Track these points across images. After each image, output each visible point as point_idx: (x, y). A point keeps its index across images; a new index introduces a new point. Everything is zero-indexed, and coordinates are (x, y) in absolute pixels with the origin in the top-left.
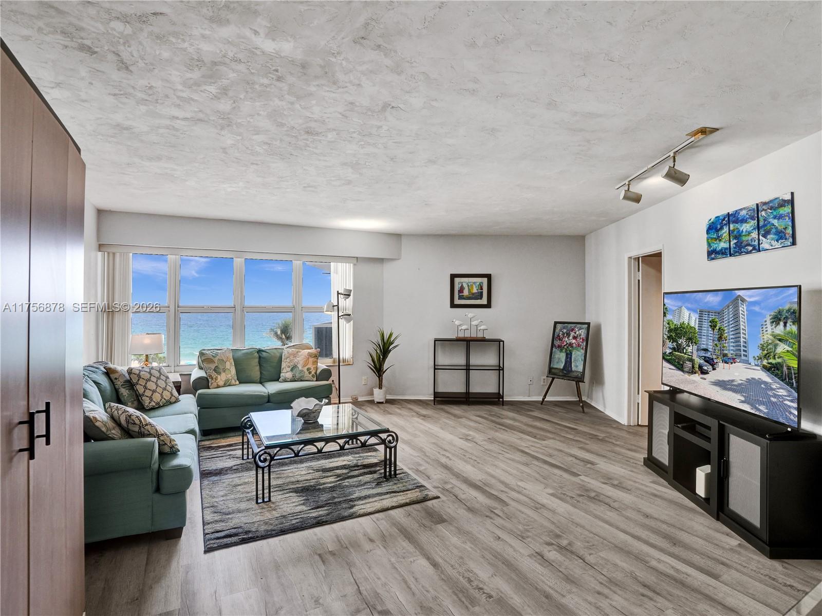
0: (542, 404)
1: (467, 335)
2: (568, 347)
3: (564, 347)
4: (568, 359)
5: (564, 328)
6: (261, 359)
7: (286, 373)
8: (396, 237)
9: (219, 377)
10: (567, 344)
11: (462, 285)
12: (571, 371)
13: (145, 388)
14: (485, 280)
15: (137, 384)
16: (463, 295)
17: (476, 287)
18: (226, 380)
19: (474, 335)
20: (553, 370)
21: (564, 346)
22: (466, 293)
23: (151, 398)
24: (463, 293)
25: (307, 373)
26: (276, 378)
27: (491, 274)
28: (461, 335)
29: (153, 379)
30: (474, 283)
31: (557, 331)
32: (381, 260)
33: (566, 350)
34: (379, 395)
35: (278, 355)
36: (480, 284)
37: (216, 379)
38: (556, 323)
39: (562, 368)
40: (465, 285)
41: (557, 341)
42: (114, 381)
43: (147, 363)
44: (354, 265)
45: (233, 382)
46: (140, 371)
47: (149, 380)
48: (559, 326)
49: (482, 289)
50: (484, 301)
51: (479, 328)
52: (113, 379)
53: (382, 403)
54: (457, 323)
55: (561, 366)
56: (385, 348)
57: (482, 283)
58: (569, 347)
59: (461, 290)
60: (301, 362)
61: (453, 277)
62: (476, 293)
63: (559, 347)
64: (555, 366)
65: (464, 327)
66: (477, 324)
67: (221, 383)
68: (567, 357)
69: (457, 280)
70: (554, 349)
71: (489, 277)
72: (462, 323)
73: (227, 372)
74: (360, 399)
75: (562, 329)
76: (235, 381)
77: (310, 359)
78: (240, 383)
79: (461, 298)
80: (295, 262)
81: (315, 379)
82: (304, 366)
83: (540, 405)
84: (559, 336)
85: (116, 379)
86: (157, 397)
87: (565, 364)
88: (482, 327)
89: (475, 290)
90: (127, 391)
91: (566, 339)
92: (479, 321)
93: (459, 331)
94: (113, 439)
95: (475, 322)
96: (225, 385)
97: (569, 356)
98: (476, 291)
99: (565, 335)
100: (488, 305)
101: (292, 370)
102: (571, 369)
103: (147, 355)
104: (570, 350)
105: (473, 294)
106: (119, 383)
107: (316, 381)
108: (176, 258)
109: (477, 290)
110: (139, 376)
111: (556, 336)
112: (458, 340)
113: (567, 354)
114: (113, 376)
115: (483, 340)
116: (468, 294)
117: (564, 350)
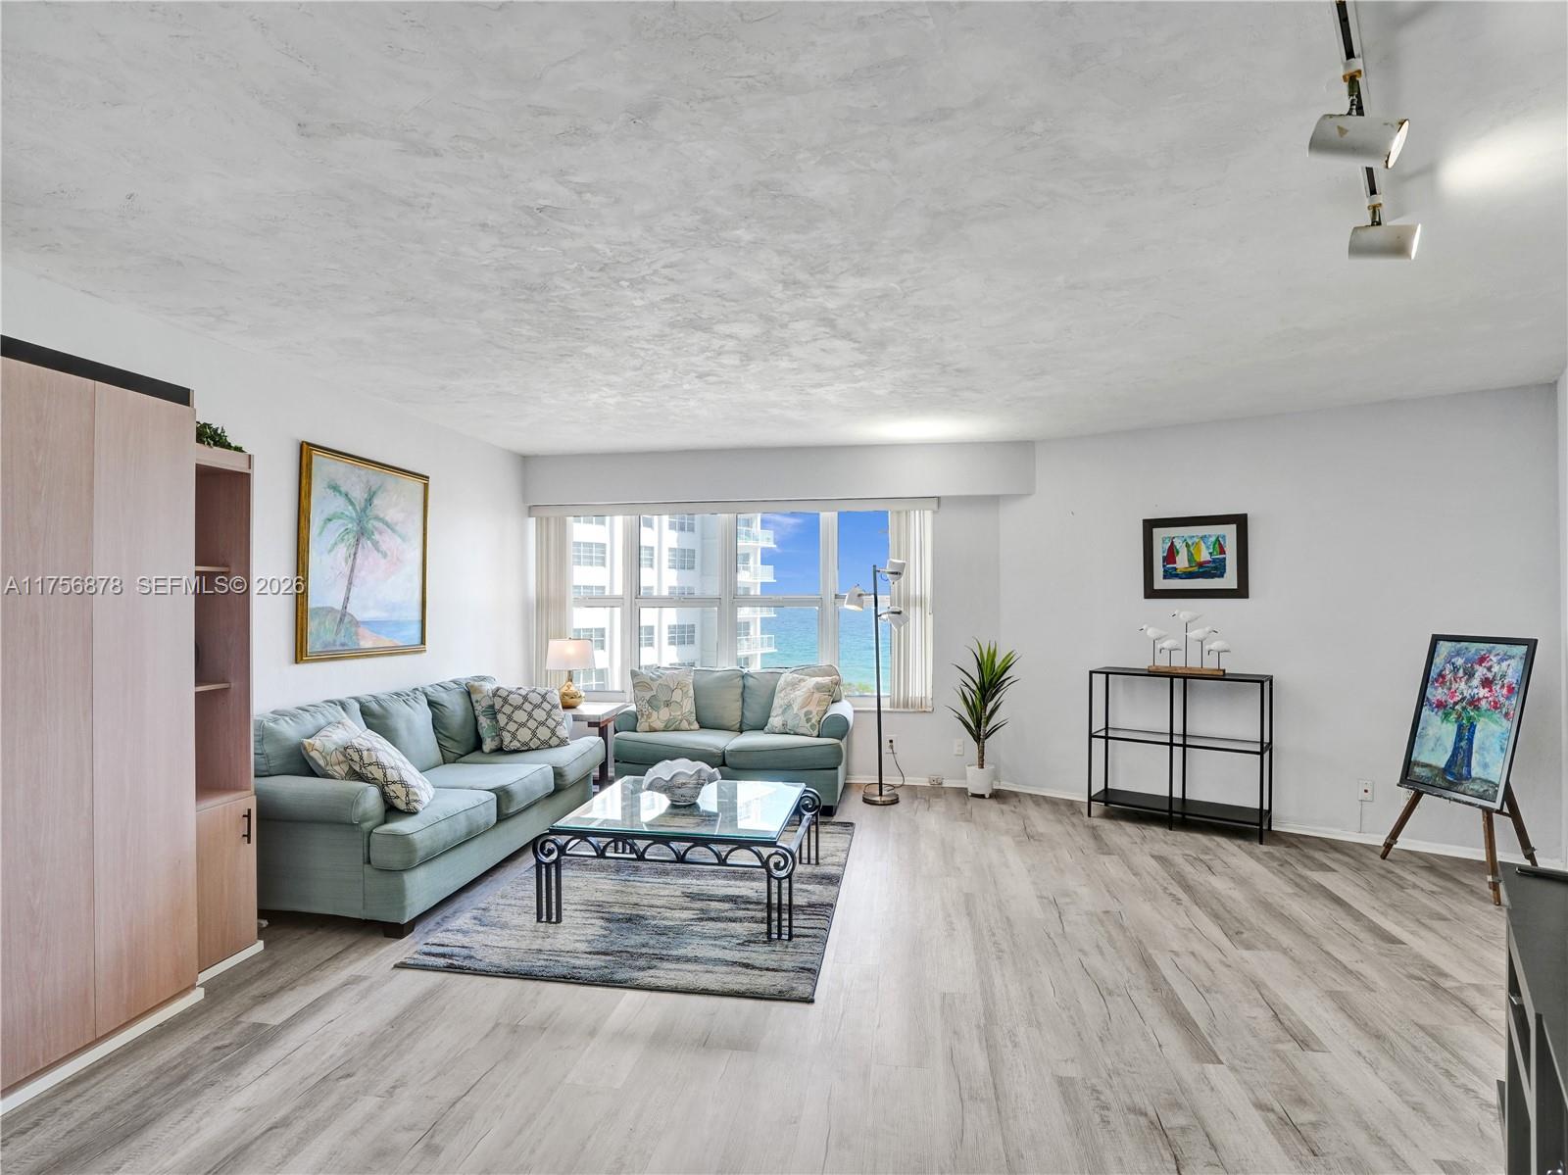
0: (1384, 857)
1: (1178, 662)
2: (1464, 708)
3: (1453, 708)
4: (1463, 744)
5: (1458, 654)
6: (746, 689)
7: (775, 721)
8: (1022, 449)
9: (655, 714)
10: (1463, 699)
11: (1172, 543)
12: (1469, 777)
13: (510, 718)
14: (1230, 532)
15: (499, 711)
16: (1175, 569)
17: (1208, 548)
18: (669, 720)
19: (1194, 663)
20: (1417, 770)
21: (1456, 703)
22: (1182, 563)
23: (514, 736)
24: (1175, 563)
25: (804, 719)
26: (760, 727)
27: (1246, 515)
28: (1162, 662)
29: (528, 707)
30: (1203, 538)
31: (1438, 661)
32: (993, 501)
33: (1460, 716)
34: (976, 780)
35: (773, 683)
36: (1217, 539)
37: (649, 716)
38: (1436, 640)
39: (1442, 765)
40: (1179, 544)
41: (1436, 688)
42: (475, 704)
43: (570, 683)
44: (934, 512)
45: (685, 725)
46: (510, 693)
47: (519, 708)
48: (1444, 648)
49: (1222, 552)
50: (1230, 581)
51: (1206, 648)
52: (474, 701)
53: (982, 796)
54: (1151, 633)
55: (1441, 760)
56: (989, 683)
57: (1224, 537)
58: (1469, 708)
59: (1171, 555)
60: (799, 701)
61: (1150, 525)
62: (1209, 562)
63: (1441, 705)
64: (1423, 759)
65: (1167, 644)
66: (1201, 636)
67: (659, 725)
68: (1459, 737)
69: (1159, 534)
70: (1425, 712)
71: (1241, 522)
72: (1164, 633)
73: (673, 706)
74: (947, 784)
75: (1453, 657)
76: (690, 724)
77: (815, 695)
78: (701, 727)
79: (1169, 574)
80: (823, 515)
81: (816, 733)
82: (802, 708)
83: (1378, 858)
84: (1441, 675)
85: (477, 702)
86: (524, 735)
87: (1453, 756)
88: (1216, 645)
89: (1204, 555)
90: (488, 721)
91: (1463, 685)
92: (1207, 629)
93: (1205, 653)
94: (332, 777)
95: (1196, 632)
96: (666, 730)
97: (1465, 735)
98: (1208, 558)
99: (1461, 673)
100: (1241, 591)
101: (783, 713)
102: (1469, 772)
103: (570, 672)
104: (1470, 718)
105: (1201, 565)
106: (479, 708)
107: (818, 736)
108: (631, 520)
109: (1211, 554)
110: (505, 700)
111: (1433, 674)
112: (1153, 674)
113: (1460, 728)
114: (474, 697)
115: (1221, 677)
116: (1187, 565)
117: (1453, 717)
